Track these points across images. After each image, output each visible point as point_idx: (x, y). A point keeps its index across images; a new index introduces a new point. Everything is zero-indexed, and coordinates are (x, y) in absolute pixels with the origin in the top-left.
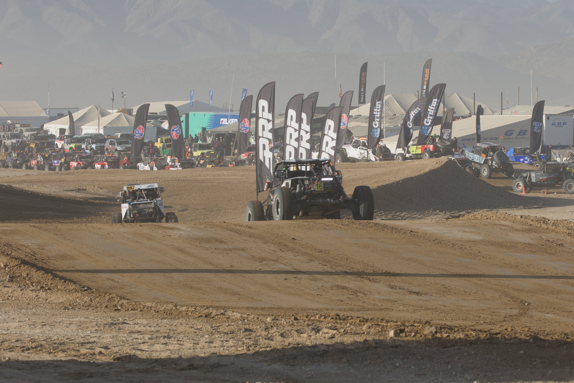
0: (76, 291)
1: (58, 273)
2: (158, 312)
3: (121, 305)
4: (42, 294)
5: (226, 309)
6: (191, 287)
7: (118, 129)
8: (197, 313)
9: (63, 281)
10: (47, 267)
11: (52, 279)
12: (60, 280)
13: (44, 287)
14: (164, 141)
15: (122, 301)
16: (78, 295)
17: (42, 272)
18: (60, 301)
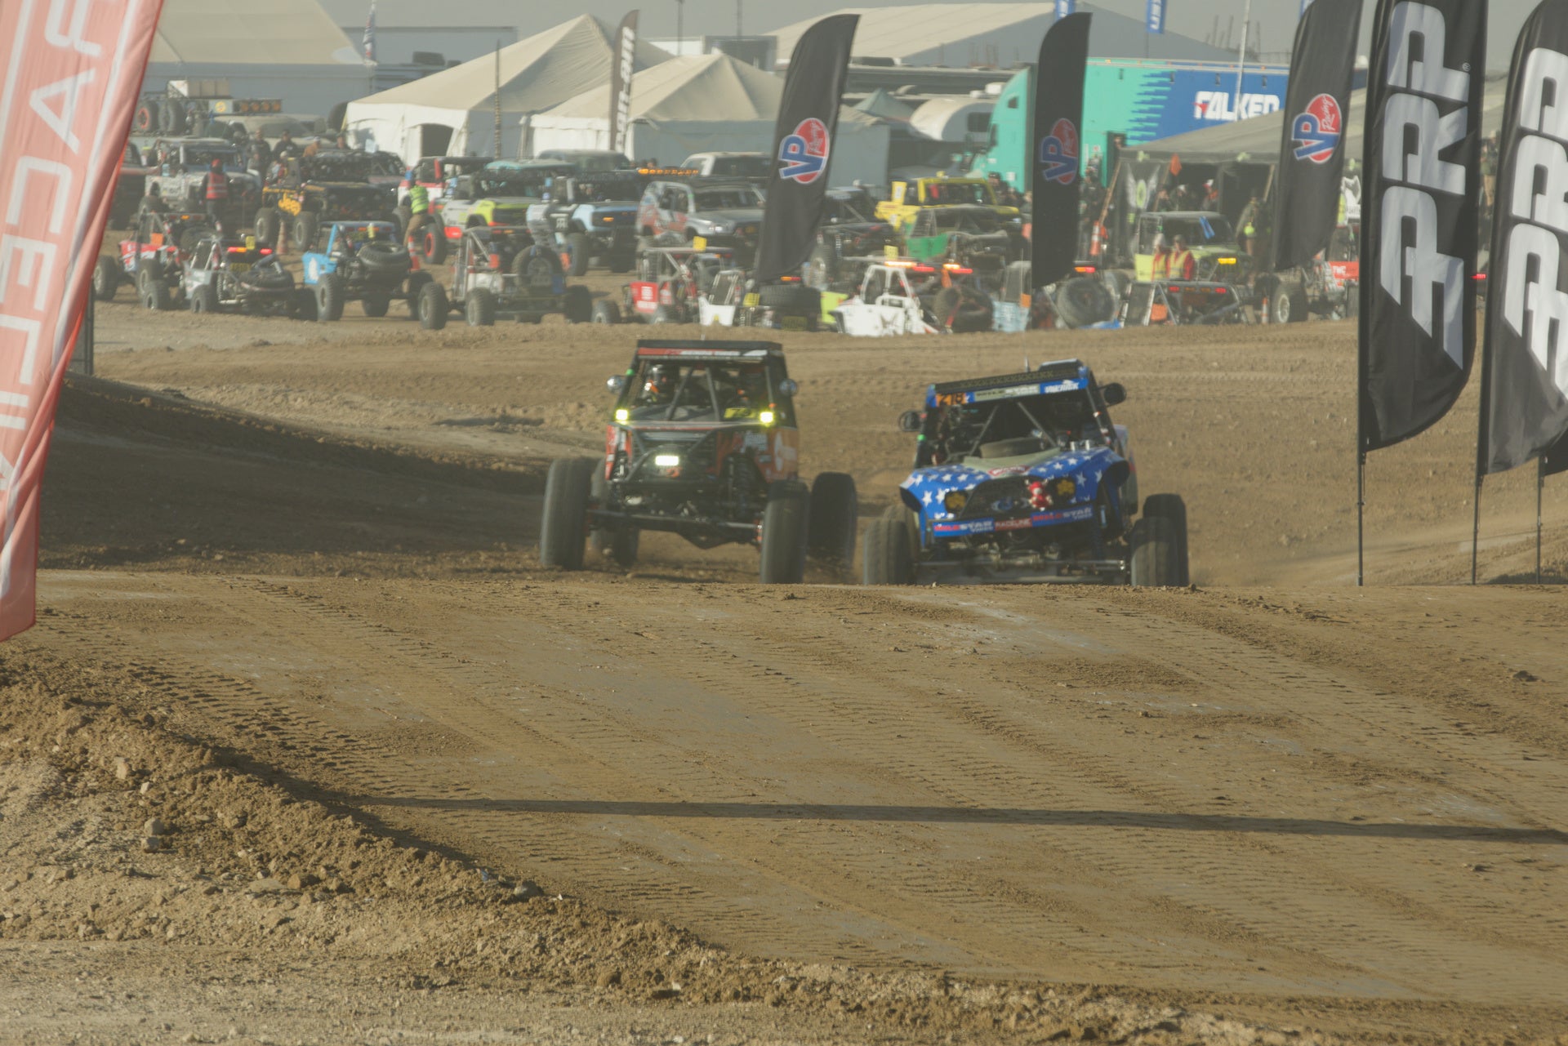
0: (472, 900)
1: (387, 814)
2: (859, 1008)
3: (686, 975)
4: (310, 913)
5: (1184, 1003)
6: (1025, 897)
7: (702, 135)
8: (1045, 1019)
9: (412, 850)
10: (337, 786)
11: (358, 844)
12: (396, 845)
13: (318, 880)
14: (922, 196)
15: (692, 954)
16: (480, 922)
17: (314, 807)
18: (396, 947)
